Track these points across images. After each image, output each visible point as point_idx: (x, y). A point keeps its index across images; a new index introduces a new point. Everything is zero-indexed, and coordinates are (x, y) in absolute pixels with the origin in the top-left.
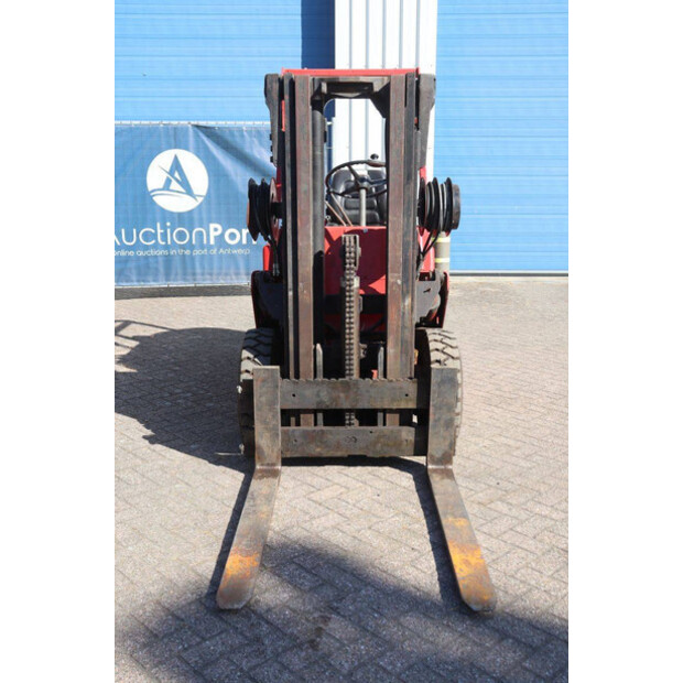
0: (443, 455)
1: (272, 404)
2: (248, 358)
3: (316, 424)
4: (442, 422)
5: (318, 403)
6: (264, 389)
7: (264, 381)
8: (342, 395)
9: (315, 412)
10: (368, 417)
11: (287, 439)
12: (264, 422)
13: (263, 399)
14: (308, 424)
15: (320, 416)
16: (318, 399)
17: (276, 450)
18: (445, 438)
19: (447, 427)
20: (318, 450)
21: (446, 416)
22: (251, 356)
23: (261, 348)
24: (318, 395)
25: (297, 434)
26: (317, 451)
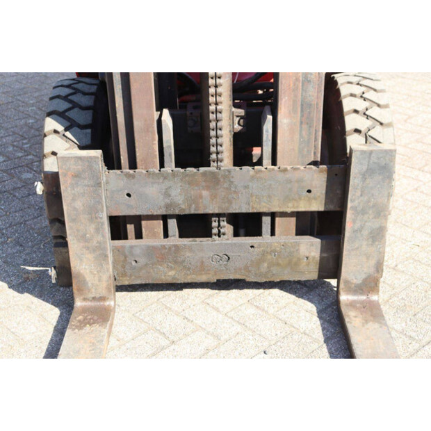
0: (365, 280)
1: (92, 211)
2: (56, 132)
3: (166, 235)
4: (365, 233)
5: (168, 206)
6: (79, 190)
7: (77, 176)
8: (205, 193)
9: (165, 218)
10: (247, 224)
11: (122, 260)
12: (83, 238)
13: (79, 204)
14: (154, 235)
15: (173, 224)
16: (168, 201)
17: (105, 278)
18: (368, 257)
19: (374, 241)
20: (172, 273)
21: (372, 224)
22: (60, 128)
23: (75, 114)
24: (167, 194)
25: (137, 251)
26: (170, 275)
